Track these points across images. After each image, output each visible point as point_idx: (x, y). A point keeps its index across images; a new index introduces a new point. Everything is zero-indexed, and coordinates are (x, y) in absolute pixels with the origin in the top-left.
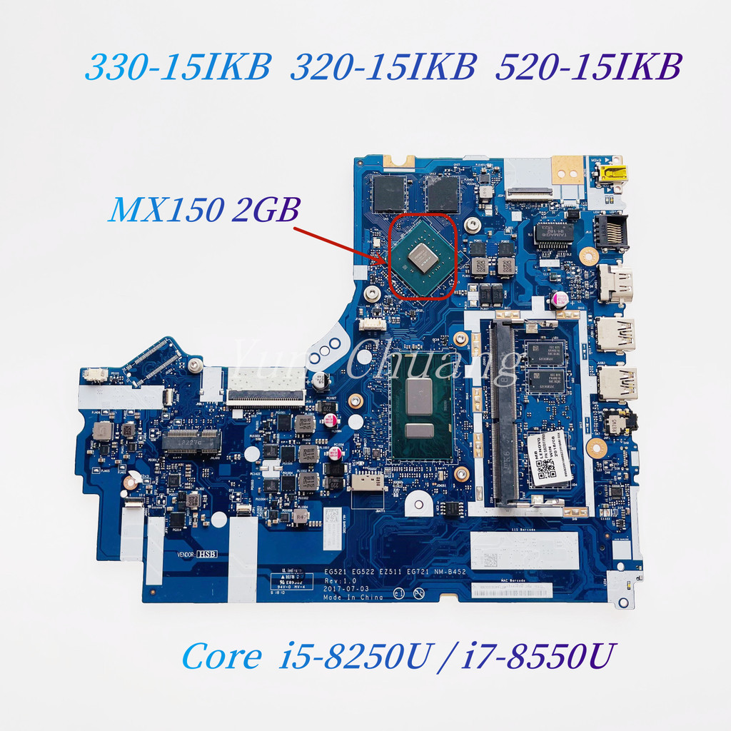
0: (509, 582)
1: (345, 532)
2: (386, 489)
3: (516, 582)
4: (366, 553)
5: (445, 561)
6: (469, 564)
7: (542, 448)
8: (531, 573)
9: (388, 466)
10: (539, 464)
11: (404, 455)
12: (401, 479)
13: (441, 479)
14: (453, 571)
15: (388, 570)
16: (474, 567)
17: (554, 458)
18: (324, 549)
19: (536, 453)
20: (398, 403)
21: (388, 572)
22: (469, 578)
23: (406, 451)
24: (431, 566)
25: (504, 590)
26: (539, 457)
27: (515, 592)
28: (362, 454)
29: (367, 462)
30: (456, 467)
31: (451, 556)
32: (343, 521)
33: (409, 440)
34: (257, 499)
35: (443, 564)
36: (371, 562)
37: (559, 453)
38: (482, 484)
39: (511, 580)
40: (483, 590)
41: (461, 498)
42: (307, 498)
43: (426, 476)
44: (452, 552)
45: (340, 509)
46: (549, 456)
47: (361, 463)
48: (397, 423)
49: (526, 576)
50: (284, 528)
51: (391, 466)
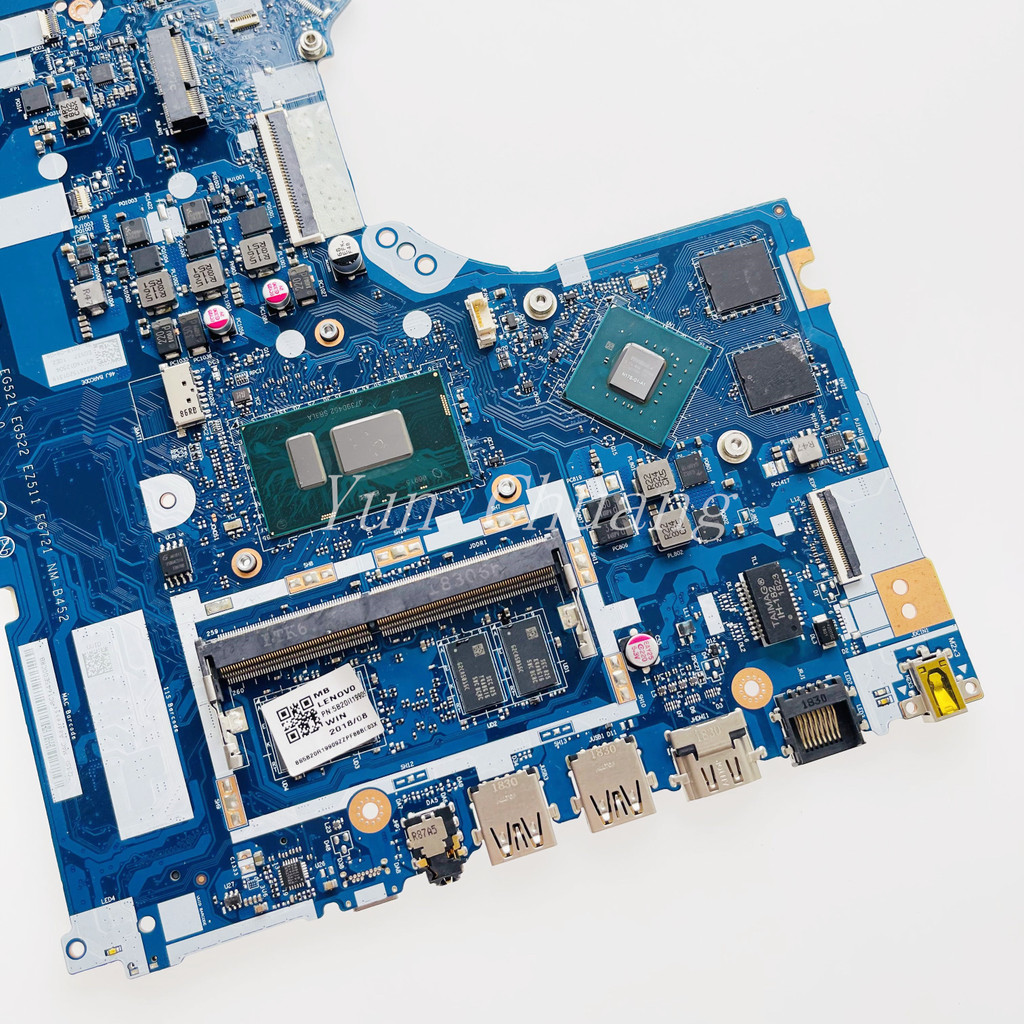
0: (65, 708)
1: (84, 383)
2: (181, 434)
3: (68, 723)
4: (56, 430)
5: (75, 578)
6: (82, 623)
7: (339, 700)
8: (93, 745)
9: (224, 425)
10: (306, 703)
11: (252, 447)
12: (208, 454)
13: (227, 526)
14: (62, 597)
15: (34, 480)
16: (78, 635)
17: (325, 729)
18: (44, 357)
19: (326, 690)
20: (347, 407)
21: (30, 480)
22: (54, 632)
23: (260, 448)
24: (60, 553)
25: (47, 703)
26: (320, 699)
27: (48, 726)
28: (234, 372)
29: (223, 383)
30: (257, 548)
31: (87, 586)
32: (103, 373)
33: (283, 446)
34: (105, 217)
35: (69, 576)
36: (42, 444)
37: (338, 736)
38: (237, 607)
39: (69, 712)
40: (38, 663)
41: (199, 575)
42: (128, 299)
43: (225, 498)
44: (95, 586)
45: (123, 362)
46: (328, 717)
47: (217, 376)
48: (310, 417)
49: (84, 739)
50: (64, 278)
51: (226, 429)
